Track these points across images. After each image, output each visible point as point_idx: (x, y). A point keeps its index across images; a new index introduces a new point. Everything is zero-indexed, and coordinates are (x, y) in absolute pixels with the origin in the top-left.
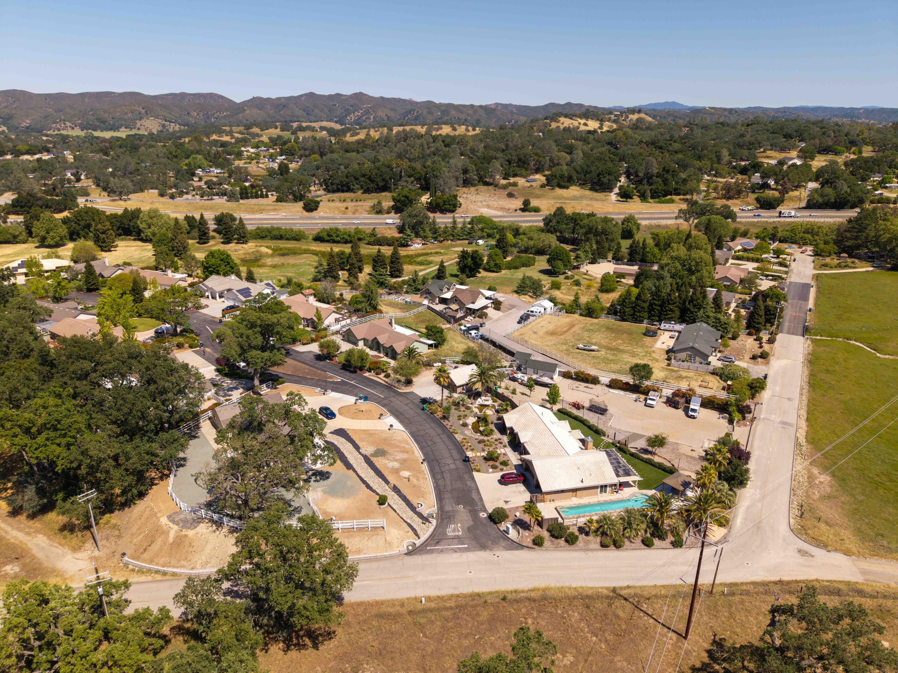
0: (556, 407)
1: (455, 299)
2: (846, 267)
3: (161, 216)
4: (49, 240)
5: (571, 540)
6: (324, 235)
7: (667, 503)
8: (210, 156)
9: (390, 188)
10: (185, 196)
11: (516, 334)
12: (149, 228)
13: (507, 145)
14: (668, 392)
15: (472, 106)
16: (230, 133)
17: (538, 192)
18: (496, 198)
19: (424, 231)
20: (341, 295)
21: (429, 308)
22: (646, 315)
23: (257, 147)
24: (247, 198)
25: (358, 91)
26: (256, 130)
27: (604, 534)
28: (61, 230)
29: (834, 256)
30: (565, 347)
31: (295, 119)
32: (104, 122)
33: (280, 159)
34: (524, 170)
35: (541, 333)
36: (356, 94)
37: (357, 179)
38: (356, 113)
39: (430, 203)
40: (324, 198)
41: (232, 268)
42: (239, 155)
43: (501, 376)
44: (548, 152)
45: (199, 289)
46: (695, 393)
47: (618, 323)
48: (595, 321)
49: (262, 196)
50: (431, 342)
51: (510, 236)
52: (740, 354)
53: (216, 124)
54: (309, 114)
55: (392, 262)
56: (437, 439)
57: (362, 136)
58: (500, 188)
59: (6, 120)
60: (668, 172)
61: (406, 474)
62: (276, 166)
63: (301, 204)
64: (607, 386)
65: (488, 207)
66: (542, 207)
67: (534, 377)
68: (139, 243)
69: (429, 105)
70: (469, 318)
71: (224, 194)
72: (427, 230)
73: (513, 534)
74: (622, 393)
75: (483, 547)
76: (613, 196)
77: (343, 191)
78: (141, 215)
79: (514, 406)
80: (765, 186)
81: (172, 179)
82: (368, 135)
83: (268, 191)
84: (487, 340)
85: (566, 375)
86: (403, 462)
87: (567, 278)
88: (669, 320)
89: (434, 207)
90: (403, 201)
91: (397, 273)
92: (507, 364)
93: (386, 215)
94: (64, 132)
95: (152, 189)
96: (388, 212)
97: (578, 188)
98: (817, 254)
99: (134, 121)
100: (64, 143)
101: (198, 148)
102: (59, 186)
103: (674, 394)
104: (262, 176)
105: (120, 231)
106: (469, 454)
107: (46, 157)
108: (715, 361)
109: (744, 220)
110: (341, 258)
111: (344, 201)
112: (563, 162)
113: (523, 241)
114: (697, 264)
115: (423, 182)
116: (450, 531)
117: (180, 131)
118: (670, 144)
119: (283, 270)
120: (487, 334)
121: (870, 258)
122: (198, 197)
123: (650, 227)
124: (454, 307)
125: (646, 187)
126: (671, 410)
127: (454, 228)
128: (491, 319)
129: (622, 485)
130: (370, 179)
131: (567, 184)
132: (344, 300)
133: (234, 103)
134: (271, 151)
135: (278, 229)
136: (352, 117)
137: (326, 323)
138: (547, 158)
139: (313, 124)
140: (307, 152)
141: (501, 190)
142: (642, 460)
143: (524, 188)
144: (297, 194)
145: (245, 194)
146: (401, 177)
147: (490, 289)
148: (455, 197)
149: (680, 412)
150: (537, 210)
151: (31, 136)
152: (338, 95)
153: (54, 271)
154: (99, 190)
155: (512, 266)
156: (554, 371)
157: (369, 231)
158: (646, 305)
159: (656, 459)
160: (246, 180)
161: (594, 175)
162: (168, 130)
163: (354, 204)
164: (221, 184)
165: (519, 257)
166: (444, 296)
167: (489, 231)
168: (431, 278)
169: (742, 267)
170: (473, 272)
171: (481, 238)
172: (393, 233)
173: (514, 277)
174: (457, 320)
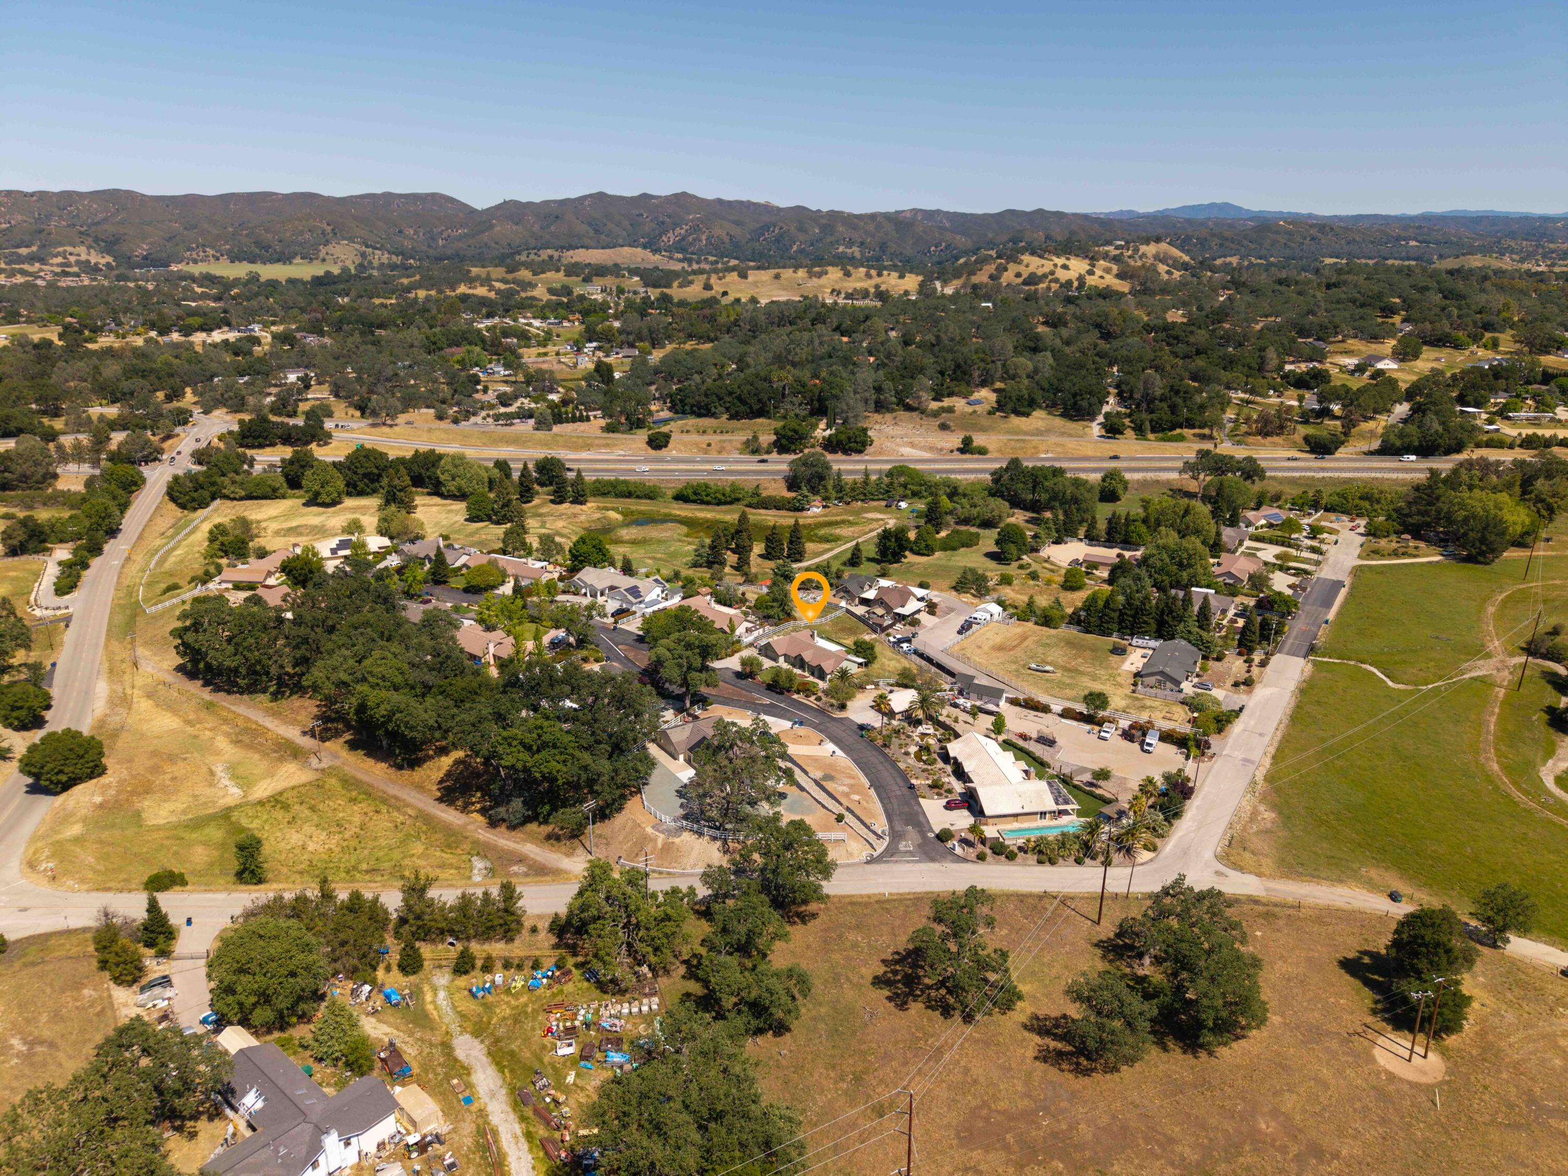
0: (1001, 738)
1: (879, 601)
2: (1405, 554)
3: (470, 465)
4: (322, 495)
5: (1011, 857)
6: (690, 491)
7: (1098, 826)
9: (768, 412)
10: (473, 419)
11: (957, 648)
12: (454, 480)
13: (938, 337)
14: (1124, 724)
16: (487, 281)
17: (985, 422)
18: (922, 430)
19: (826, 490)
20: (741, 594)
21: (848, 611)
22: (1116, 627)
23: (541, 315)
24: (561, 422)
26: (523, 272)
27: (1040, 852)
29: (1394, 537)
30: (1014, 667)
31: (577, 241)
32: (266, 248)
33: (588, 345)
34: (964, 384)
35: (986, 648)
36: (675, 195)
37: (720, 399)
38: (678, 231)
39: (828, 438)
40: (673, 426)
42: (524, 338)
43: (942, 703)
44: (1000, 354)
45: (571, 585)
46: (1153, 727)
47: (1082, 635)
48: (1053, 632)
49: (582, 419)
50: (860, 660)
51: (944, 501)
52: (1219, 681)
54: (599, 232)
55: (791, 542)
56: (880, 767)
57: (697, 286)
58: (928, 415)
59: (110, 245)
60: (1177, 392)
61: (856, 797)
62: (587, 362)
63: (642, 436)
64: (1059, 715)
65: (912, 445)
66: (992, 447)
67: (978, 703)
68: (437, 500)
69: (800, 215)
70: (898, 626)
71: (526, 415)
72: (830, 487)
73: (958, 850)
74: (1075, 723)
75: (933, 860)
76: (1095, 429)
77: (699, 415)
78: (443, 462)
79: (957, 736)
80: (1325, 413)
81: (446, 387)
83: (588, 410)
84: (922, 656)
85: (1014, 702)
86: (851, 786)
87: (1021, 567)
88: (1142, 634)
89: (831, 445)
90: (790, 436)
91: (798, 556)
92: (947, 687)
93: (766, 457)
94: (214, 271)
95: (423, 406)
96: (768, 453)
97: (1043, 415)
98: (1372, 532)
99: (314, 246)
103: (1131, 727)
104: (574, 383)
106: (914, 781)
107: (229, 335)
108: (1188, 687)
109: (1280, 474)
110: (726, 534)
111: (704, 432)
112: (1022, 373)
113: (963, 508)
114: (1190, 556)
115: (816, 404)
116: (902, 846)
118: (1192, 332)
120: (921, 649)
121: (1441, 542)
122: (490, 420)
123: (1144, 484)
124: (880, 611)
125: (1144, 415)
126: (1127, 744)
127: (866, 482)
128: (925, 626)
129: (1061, 813)
130: (739, 398)
131: (1026, 410)
132: (747, 600)
133: (473, 211)
134: (565, 323)
135: (625, 482)
136: (671, 238)
137: (738, 632)
138: (999, 364)
139: (610, 255)
140: (631, 338)
141: (930, 419)
142: (1084, 791)
143: (964, 415)
144: (635, 419)
145: (557, 416)
146: (783, 395)
147: (922, 586)
148: (865, 430)
149: (1136, 746)
150: (982, 451)
152: (645, 197)
153: (378, 552)
154: (345, 406)
155: (949, 546)
156: (1000, 697)
157: (750, 488)
158: (1115, 615)
159: (1099, 792)
160: (552, 390)
161: (1069, 395)
162: (371, 263)
163: (719, 437)
164: (517, 397)
165: (958, 532)
166: (865, 595)
167: (915, 488)
168: (844, 564)
169: (1259, 554)
170: (897, 557)
171: (903, 498)
172: (779, 490)
173: (951, 563)
174: (884, 629)
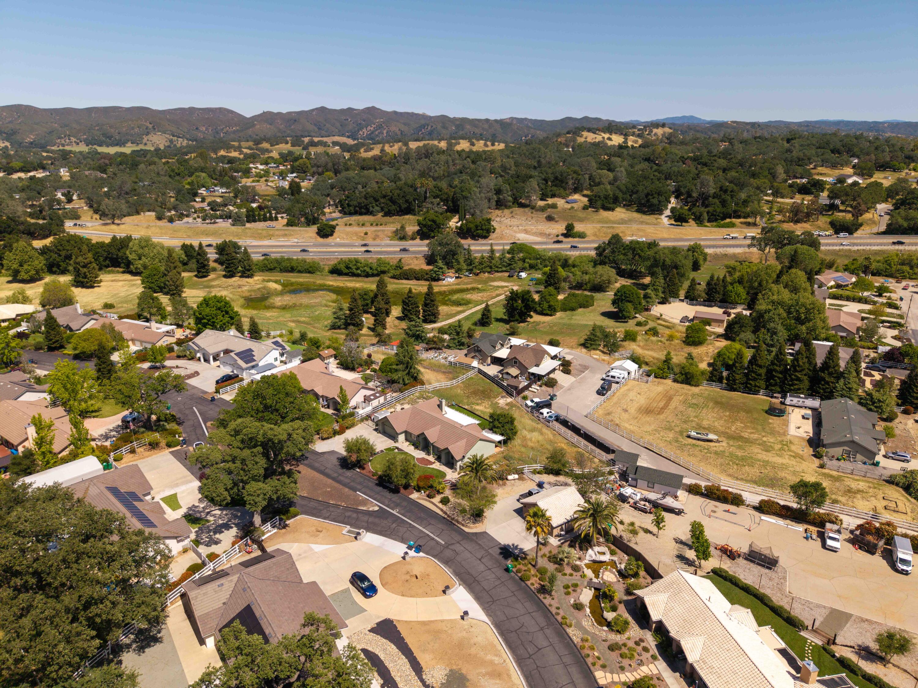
1: (512, 361)
3: (154, 246)
4: (23, 273)
6: (342, 267)
8: (215, 174)
9: (414, 210)
10: (186, 220)
11: (601, 412)
12: (140, 259)
13: (539, 162)
14: (849, 524)
15: (487, 120)
16: (239, 149)
17: (581, 214)
18: (533, 221)
19: (458, 263)
20: (369, 356)
21: (480, 371)
22: (762, 383)
23: (266, 164)
24: (255, 221)
25: (370, 105)
26: (265, 145)
28: (37, 262)
30: (671, 435)
31: (306, 134)
32: (110, 138)
33: (291, 176)
34: (562, 190)
35: (633, 411)
36: (368, 108)
37: (376, 200)
38: (369, 128)
39: (461, 228)
40: (340, 222)
41: (232, 318)
42: (247, 172)
44: (587, 170)
45: (189, 348)
46: (894, 531)
48: (695, 390)
49: (271, 219)
50: (497, 437)
51: (559, 270)
53: (225, 139)
54: (321, 129)
55: (426, 305)
57: (376, 151)
58: (537, 210)
59: (9, 136)
62: (286, 184)
63: (314, 229)
64: (755, 508)
65: (526, 232)
66: (588, 232)
68: (128, 277)
69: (444, 120)
70: (535, 387)
71: (228, 216)
72: (461, 262)
74: (781, 522)
76: (664, 220)
77: (361, 214)
78: (131, 244)
80: (834, 207)
81: (172, 200)
82: (382, 151)
83: (277, 213)
84: (565, 423)
85: (693, 490)
87: (639, 324)
89: (463, 233)
90: (430, 226)
91: (432, 318)
93: (411, 242)
94: (68, 148)
95: (149, 211)
96: (413, 239)
97: (623, 210)
99: (140, 136)
100: (65, 159)
101: (203, 165)
102: (47, 208)
103: (862, 528)
104: (272, 196)
105: (107, 262)
107: (40, 174)
109: (827, 248)
110: (364, 300)
111: (363, 225)
112: (605, 181)
113: (577, 276)
115: (450, 203)
117: (188, 146)
119: (295, 312)
120: (563, 414)
122: (199, 220)
123: (716, 257)
124: (514, 371)
125: (702, 209)
126: (862, 556)
127: (492, 258)
128: (562, 387)
130: (391, 200)
131: (611, 206)
132: (373, 362)
133: (244, 118)
134: (281, 167)
135: (289, 260)
136: (364, 132)
137: (353, 403)
138: (587, 176)
139: (325, 139)
141: (539, 213)
143: (565, 210)
144: (310, 217)
145: (251, 217)
146: (426, 198)
147: (552, 343)
148: (489, 220)
149: (880, 560)
150: (582, 236)
151: (31, 151)
152: (350, 109)
153: (14, 319)
154: (91, 212)
155: (568, 307)
156: (675, 485)
157: (394, 262)
158: (763, 371)
160: (254, 201)
161: (642, 195)
162: (175, 145)
163: (374, 228)
164: (226, 205)
165: (573, 295)
166: (498, 354)
167: (532, 262)
168: (475, 324)
169: (844, 309)
170: (523, 317)
171: (523, 270)
172: (421, 265)
173: (573, 322)
174: (519, 392)
